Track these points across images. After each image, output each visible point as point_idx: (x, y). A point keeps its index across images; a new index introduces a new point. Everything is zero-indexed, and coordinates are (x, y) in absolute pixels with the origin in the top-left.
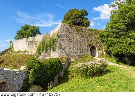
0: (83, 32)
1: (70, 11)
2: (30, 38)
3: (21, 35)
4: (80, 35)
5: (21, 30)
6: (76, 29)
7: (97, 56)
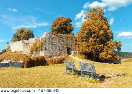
0: (62, 38)
2: (25, 41)
4: (59, 40)
5: (17, 33)
6: (57, 36)
7: (72, 54)
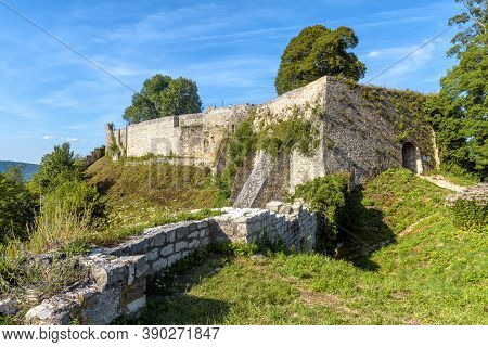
1: (305, 32)
5: (143, 92)
6: (364, 93)
7: (419, 170)
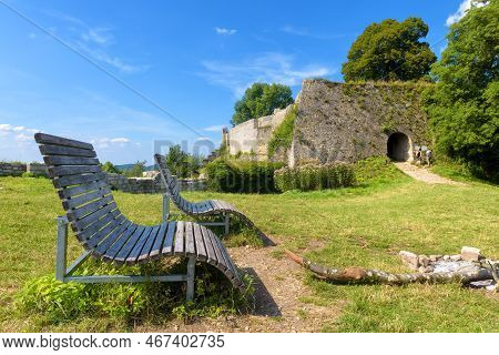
0: (365, 95)
2: (261, 119)
3: (245, 112)
4: (356, 105)
6: (345, 90)
7: (411, 159)
